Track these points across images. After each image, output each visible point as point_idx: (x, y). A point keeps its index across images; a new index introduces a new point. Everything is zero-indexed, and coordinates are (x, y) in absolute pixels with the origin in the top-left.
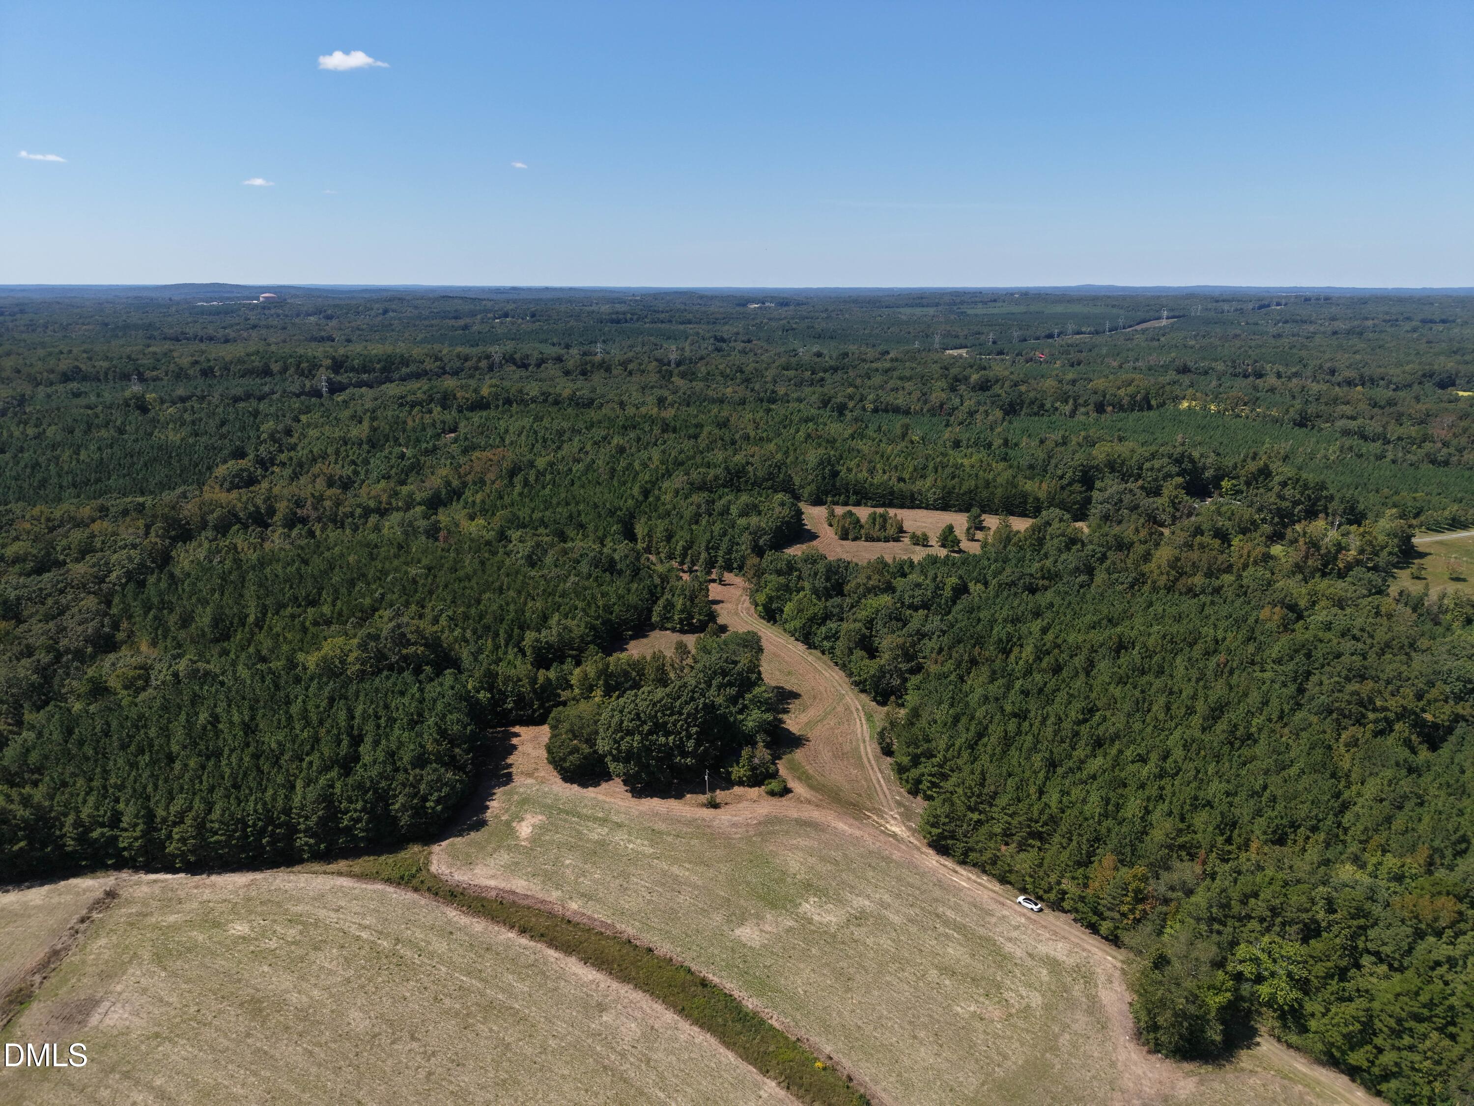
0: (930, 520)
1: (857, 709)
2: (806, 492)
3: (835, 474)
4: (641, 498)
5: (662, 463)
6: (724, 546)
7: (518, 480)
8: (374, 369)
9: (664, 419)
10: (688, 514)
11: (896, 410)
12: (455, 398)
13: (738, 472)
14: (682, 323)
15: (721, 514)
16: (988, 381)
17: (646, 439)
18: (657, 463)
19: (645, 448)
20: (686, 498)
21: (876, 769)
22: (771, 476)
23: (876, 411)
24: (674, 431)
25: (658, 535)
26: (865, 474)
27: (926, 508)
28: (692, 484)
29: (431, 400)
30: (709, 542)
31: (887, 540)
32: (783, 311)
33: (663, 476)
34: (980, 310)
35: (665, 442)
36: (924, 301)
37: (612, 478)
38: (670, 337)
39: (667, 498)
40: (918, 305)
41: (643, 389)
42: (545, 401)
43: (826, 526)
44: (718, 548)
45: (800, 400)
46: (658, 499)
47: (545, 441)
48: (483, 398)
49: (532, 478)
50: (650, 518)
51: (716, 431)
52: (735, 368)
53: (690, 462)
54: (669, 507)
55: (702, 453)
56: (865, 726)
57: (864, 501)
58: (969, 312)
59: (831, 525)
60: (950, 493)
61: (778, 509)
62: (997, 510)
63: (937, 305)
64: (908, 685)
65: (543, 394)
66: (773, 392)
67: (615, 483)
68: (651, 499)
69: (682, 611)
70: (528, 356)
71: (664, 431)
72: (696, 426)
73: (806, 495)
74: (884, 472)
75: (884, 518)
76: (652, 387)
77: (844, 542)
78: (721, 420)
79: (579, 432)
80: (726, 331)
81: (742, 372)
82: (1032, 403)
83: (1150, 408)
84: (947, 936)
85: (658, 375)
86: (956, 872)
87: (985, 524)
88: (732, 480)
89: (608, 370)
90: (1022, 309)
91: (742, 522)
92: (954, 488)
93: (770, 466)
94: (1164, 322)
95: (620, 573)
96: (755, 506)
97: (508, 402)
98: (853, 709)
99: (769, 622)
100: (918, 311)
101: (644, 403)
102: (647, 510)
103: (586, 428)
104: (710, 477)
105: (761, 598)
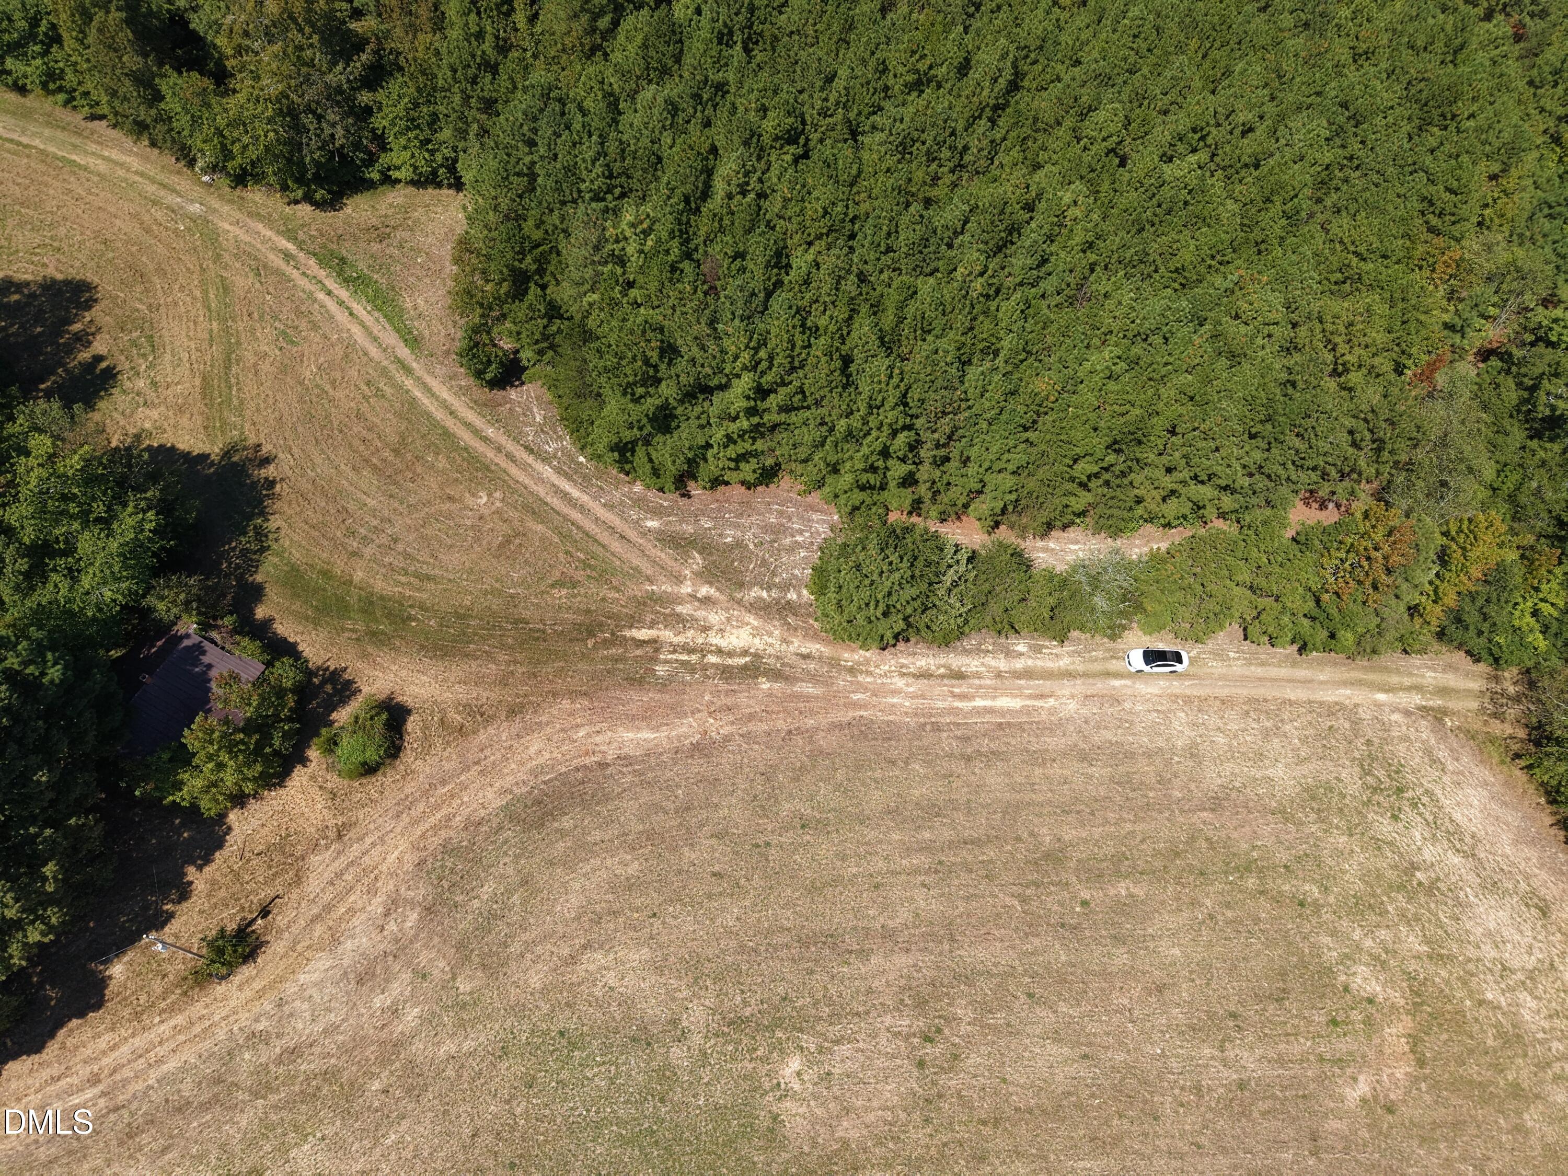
1: (288, 256)
21: (521, 454)
56: (357, 308)
64: (379, 122)
84: (1122, 908)
86: (960, 676)
98: (277, 261)
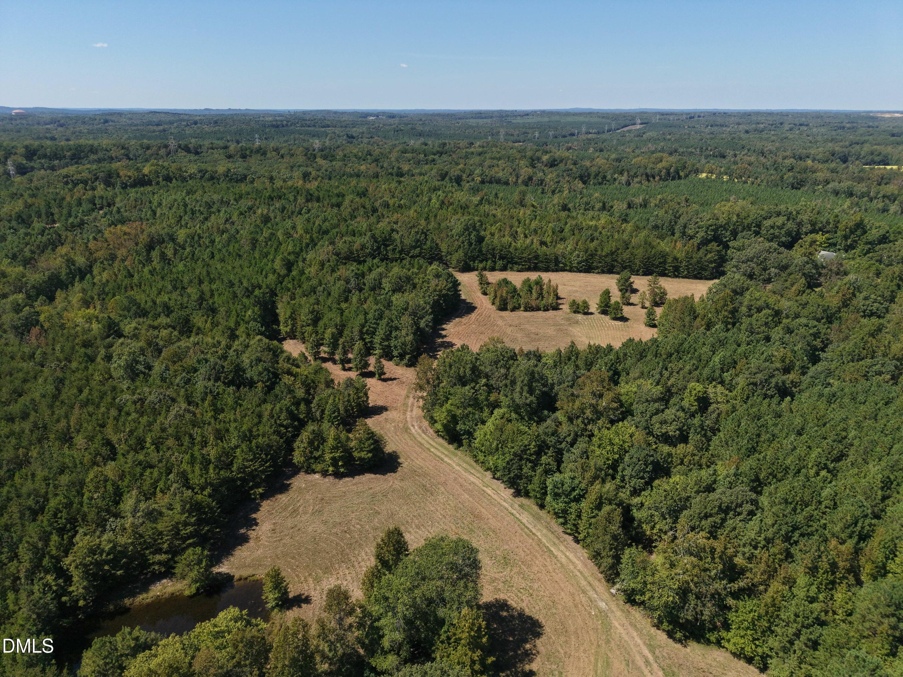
0: (578, 283)
2: (454, 258)
3: (481, 240)
4: (283, 272)
5: (307, 232)
6: (381, 332)
7: (155, 254)
8: (65, 157)
9: (308, 191)
10: (337, 289)
11: (498, 181)
12: (118, 176)
13: (385, 240)
14: (324, 127)
15: (373, 289)
16: (555, 160)
17: (290, 208)
18: (300, 231)
19: (289, 217)
20: (333, 271)
22: (418, 244)
23: (483, 182)
24: (318, 200)
25: (303, 317)
26: (507, 239)
27: (570, 271)
28: (337, 254)
29: (97, 179)
30: (363, 326)
31: (546, 310)
32: (391, 121)
33: (307, 245)
34: (519, 120)
35: (309, 211)
36: (483, 115)
37: (254, 248)
38: (315, 135)
39: (312, 271)
40: (478, 118)
41: (292, 167)
42: (202, 178)
43: (479, 294)
44: (374, 333)
45: (421, 174)
46: (302, 273)
47: (193, 212)
48: (144, 175)
49: (169, 253)
50: (293, 298)
51: (358, 199)
52: (365, 152)
53: (334, 231)
54: (314, 282)
55: (346, 221)
57: (510, 265)
58: (514, 121)
59: (485, 294)
60: (592, 255)
61: (434, 282)
62: (638, 271)
63: (492, 117)
65: (200, 171)
66: (399, 168)
67: (257, 255)
68: (294, 273)
69: (334, 449)
70: (201, 146)
71: (308, 201)
72: (338, 195)
73: (454, 262)
74: (526, 237)
75: (539, 283)
76: (299, 166)
77: (505, 314)
78: (360, 190)
79: (228, 203)
80: (354, 131)
81: (370, 155)
82: (597, 175)
83: (680, 178)
85: (304, 158)
87: (635, 286)
88: (379, 248)
89: (264, 154)
90: (546, 119)
91: (397, 299)
92: (596, 251)
93: (417, 233)
94: (638, 127)
95: (251, 384)
96: (409, 279)
97: (168, 179)
99: (450, 442)
100: (481, 121)
101: (291, 177)
102: (290, 286)
103: (235, 200)
104: (356, 246)
105: (441, 415)
